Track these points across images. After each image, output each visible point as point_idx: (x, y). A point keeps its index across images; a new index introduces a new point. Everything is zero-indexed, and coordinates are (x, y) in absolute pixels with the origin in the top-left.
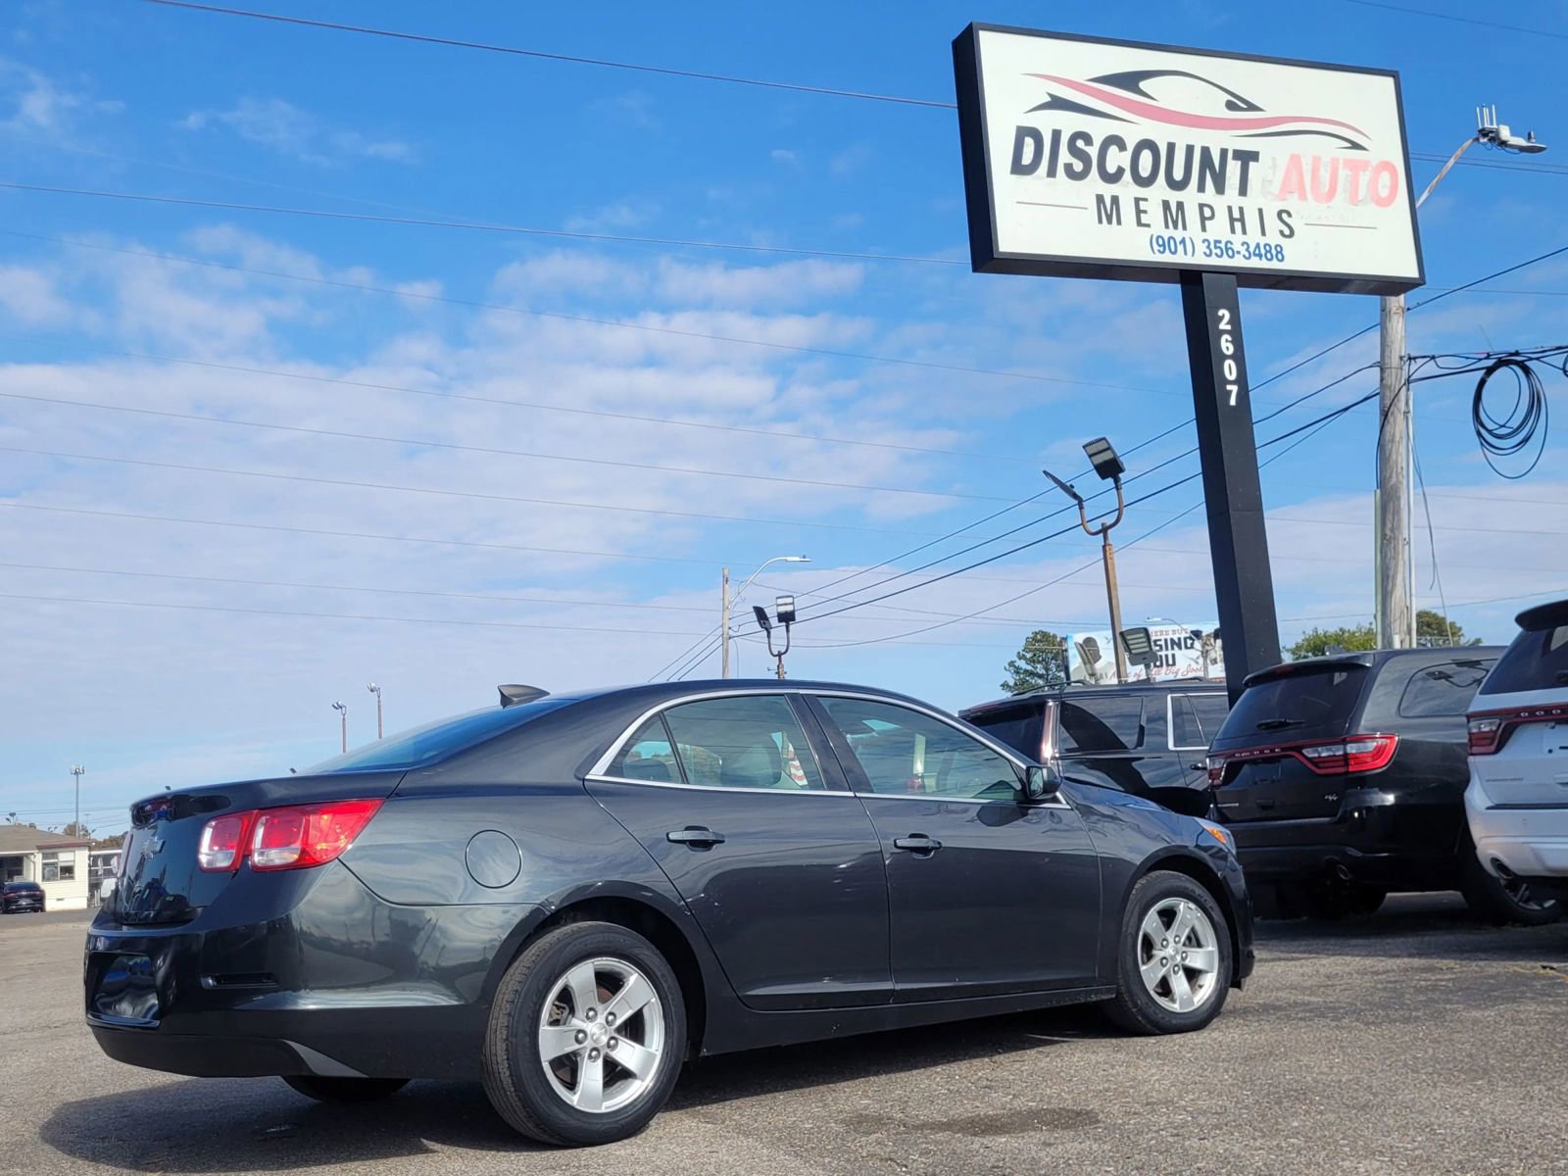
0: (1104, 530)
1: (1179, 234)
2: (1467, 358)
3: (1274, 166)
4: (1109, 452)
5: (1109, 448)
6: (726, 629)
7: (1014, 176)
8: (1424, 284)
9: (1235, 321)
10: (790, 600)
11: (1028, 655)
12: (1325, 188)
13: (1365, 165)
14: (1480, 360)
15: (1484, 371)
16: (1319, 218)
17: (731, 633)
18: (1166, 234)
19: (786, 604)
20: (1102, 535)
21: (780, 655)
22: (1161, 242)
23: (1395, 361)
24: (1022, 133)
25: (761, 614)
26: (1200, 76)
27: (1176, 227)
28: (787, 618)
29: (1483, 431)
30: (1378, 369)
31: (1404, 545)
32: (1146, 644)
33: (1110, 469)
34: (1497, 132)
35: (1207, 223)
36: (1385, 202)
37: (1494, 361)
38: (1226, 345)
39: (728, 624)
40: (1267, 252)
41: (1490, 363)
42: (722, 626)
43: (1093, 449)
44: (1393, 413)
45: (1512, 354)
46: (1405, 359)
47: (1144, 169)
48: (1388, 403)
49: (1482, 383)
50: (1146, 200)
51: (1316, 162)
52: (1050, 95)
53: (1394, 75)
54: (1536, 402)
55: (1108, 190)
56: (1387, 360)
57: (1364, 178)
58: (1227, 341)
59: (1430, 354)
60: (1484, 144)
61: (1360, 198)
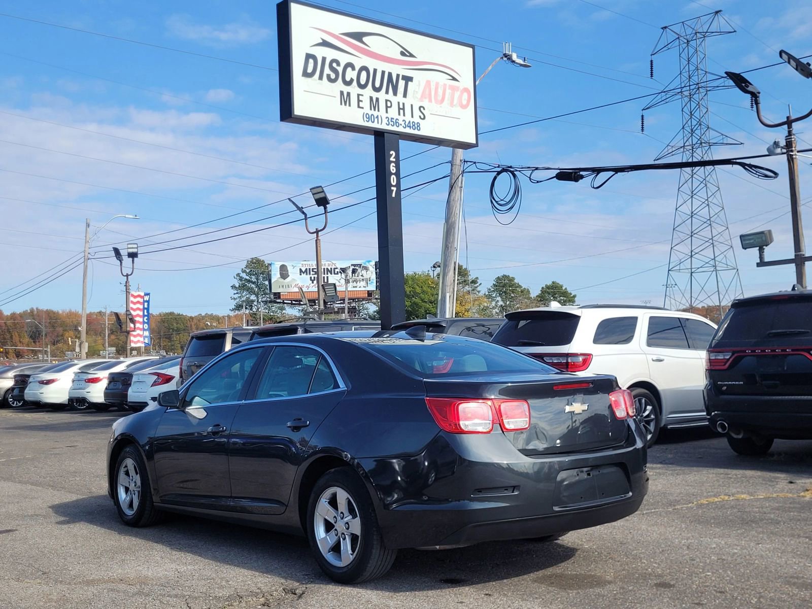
0: (317, 232)
1: (376, 113)
2: (490, 165)
3: (419, 85)
4: (323, 193)
5: (323, 192)
6: (87, 254)
7: (304, 78)
8: (478, 146)
9: (397, 157)
10: (136, 246)
11: (248, 271)
12: (440, 98)
13: (456, 89)
14: (495, 167)
15: (496, 173)
16: (437, 112)
17: (90, 256)
18: (370, 113)
19: (132, 248)
20: (315, 234)
21: (127, 276)
22: (368, 117)
23: (458, 162)
24: (309, 56)
25: (117, 252)
26: (390, 38)
27: (375, 110)
28: (133, 255)
29: (493, 200)
30: (450, 164)
31: (454, 251)
32: (334, 292)
33: (322, 202)
34: (511, 56)
35: (388, 109)
36: (464, 107)
37: (501, 169)
38: (393, 169)
39: (88, 251)
40: (413, 125)
41: (499, 169)
42: (84, 251)
43: (315, 191)
44: (455, 187)
45: (509, 167)
46: (463, 161)
47: (362, 80)
48: (453, 181)
49: (495, 178)
50: (362, 95)
51: (437, 84)
52: (322, 39)
53: (473, 47)
54: (517, 191)
55: (346, 89)
56: (455, 161)
57: (457, 94)
58: (393, 166)
59: (474, 161)
60: (505, 61)
61: (454, 104)
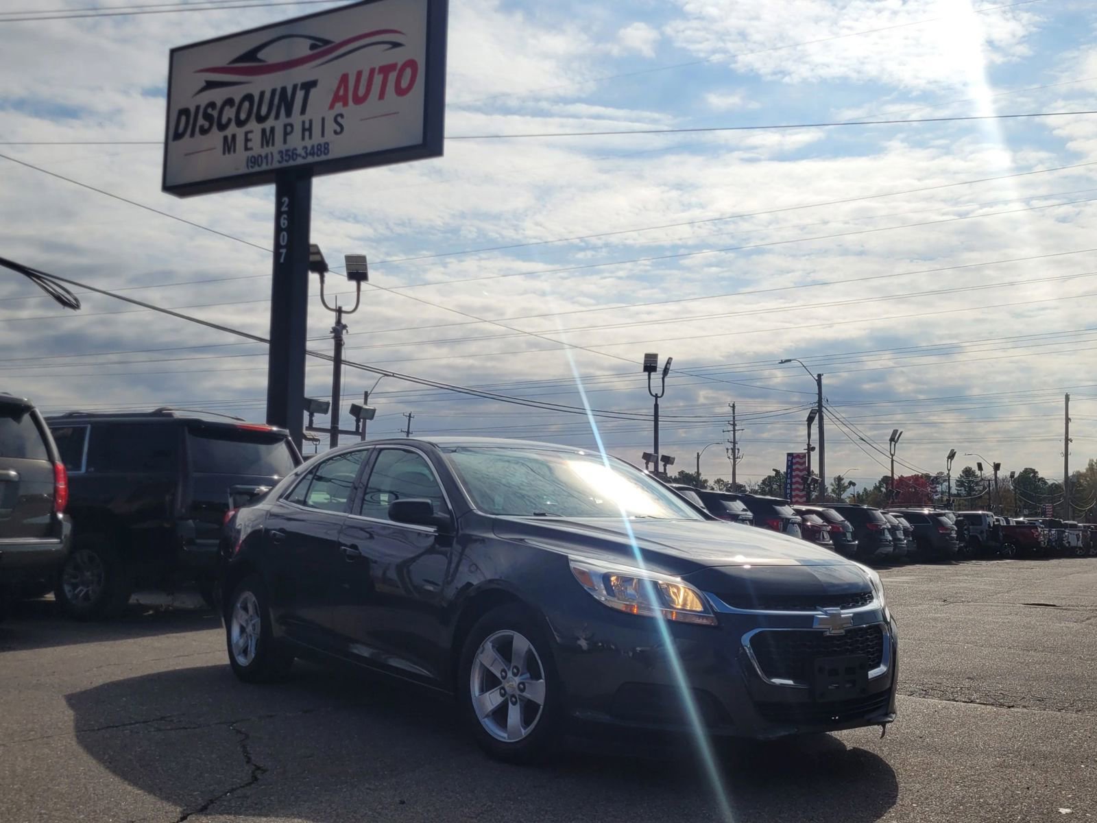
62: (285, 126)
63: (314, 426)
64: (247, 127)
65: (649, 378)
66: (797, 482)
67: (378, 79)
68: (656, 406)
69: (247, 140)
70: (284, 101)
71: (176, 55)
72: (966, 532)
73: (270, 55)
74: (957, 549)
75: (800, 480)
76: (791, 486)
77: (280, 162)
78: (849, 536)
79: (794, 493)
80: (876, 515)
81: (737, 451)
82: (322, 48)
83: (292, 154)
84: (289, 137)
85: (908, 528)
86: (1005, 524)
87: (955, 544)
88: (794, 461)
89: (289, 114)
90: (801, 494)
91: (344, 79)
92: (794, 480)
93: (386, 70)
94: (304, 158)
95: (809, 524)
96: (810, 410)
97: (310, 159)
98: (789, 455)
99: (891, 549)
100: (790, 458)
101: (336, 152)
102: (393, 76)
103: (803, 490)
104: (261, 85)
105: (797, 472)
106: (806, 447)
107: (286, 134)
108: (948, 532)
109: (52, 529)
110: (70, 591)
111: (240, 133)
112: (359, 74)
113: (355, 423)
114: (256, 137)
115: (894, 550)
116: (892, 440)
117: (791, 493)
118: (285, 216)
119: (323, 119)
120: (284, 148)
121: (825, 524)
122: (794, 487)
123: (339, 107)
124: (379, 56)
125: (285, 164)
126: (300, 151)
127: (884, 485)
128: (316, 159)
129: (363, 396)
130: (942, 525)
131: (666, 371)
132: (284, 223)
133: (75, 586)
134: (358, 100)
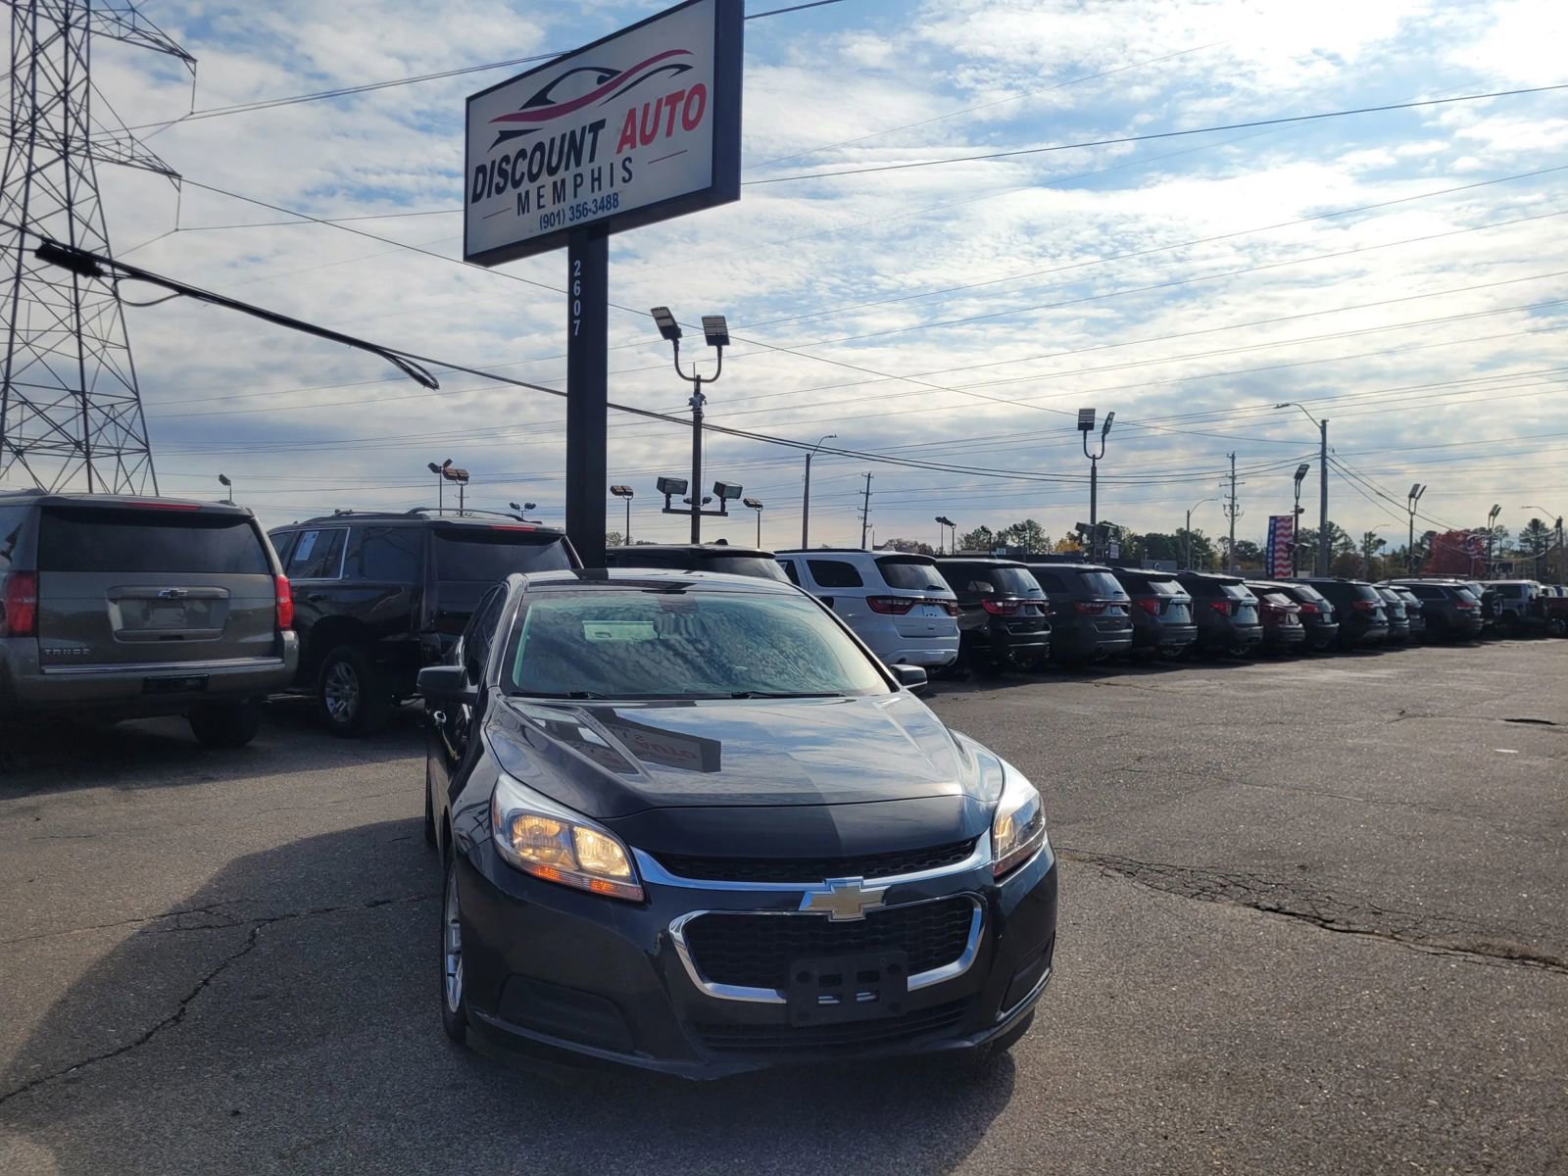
62: (575, 176)
63: (672, 507)
64: (538, 183)
65: (1085, 438)
66: (1281, 550)
67: (665, 110)
68: (1094, 469)
69: (540, 197)
70: (573, 147)
71: (471, 103)
72: (1495, 607)
73: (558, 96)
74: (1480, 628)
75: (1284, 547)
76: (1273, 554)
77: (571, 220)
78: (1327, 618)
79: (1276, 563)
80: (1369, 590)
81: (1235, 508)
82: (610, 79)
83: (581, 209)
84: (578, 189)
85: (1414, 605)
86: (1556, 595)
87: (1479, 622)
88: (1278, 525)
89: (578, 163)
90: (1285, 563)
91: (632, 113)
92: (1277, 548)
93: (673, 100)
94: (595, 213)
95: (1272, 605)
96: (1298, 466)
97: (601, 214)
98: (1272, 518)
99: (1385, 632)
100: (1273, 522)
101: (627, 203)
102: (680, 106)
103: (1287, 559)
104: (551, 130)
105: (1282, 539)
106: (1294, 509)
107: (576, 186)
108: (1469, 608)
109: (277, 648)
110: (332, 705)
111: (532, 187)
112: (647, 107)
113: (720, 503)
114: (548, 192)
115: (1389, 632)
116: (1412, 496)
117: (1273, 562)
118: (578, 282)
119: (612, 165)
120: (574, 203)
121: (1294, 604)
122: (1276, 555)
123: (627, 150)
124: (665, 84)
125: (576, 222)
126: (591, 206)
127: (1428, 541)
128: (607, 213)
129: (805, 459)
130: (1460, 600)
131: (1106, 429)
132: (577, 290)
133: (337, 699)
134: (647, 140)
